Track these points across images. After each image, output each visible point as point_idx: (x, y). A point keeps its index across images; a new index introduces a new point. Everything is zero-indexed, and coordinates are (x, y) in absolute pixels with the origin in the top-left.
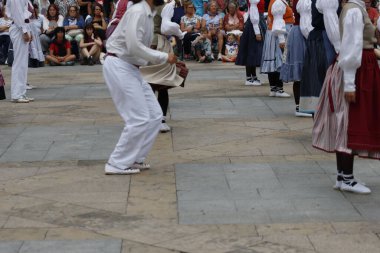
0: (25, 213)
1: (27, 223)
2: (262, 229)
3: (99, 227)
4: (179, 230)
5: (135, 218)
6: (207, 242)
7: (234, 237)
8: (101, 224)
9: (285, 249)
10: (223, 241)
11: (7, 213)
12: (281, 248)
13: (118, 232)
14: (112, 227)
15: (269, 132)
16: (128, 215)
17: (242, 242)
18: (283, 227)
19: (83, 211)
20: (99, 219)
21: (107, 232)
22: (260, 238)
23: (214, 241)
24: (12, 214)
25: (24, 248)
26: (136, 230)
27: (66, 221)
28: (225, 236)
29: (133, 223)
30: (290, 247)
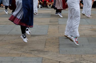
0: (15, 49)
1: (15, 52)
2: (83, 56)
3: (36, 54)
4: (59, 55)
5: (47, 52)
6: (67, 59)
7: (75, 58)
8: (37, 53)
9: (90, 62)
10: (72, 59)
11: (10, 49)
12: (89, 62)
13: (41, 55)
14: (40, 54)
15: (87, 29)
16: (45, 51)
17: (77, 59)
18: (89, 55)
19: (32, 49)
20: (36, 52)
21: (38, 55)
22: (82, 59)
23: (69, 59)
24: (11, 49)
25: (14, 59)
26: (47, 55)
27: (27, 52)
28: (73, 58)
29: (46, 53)
30: (91, 61)
